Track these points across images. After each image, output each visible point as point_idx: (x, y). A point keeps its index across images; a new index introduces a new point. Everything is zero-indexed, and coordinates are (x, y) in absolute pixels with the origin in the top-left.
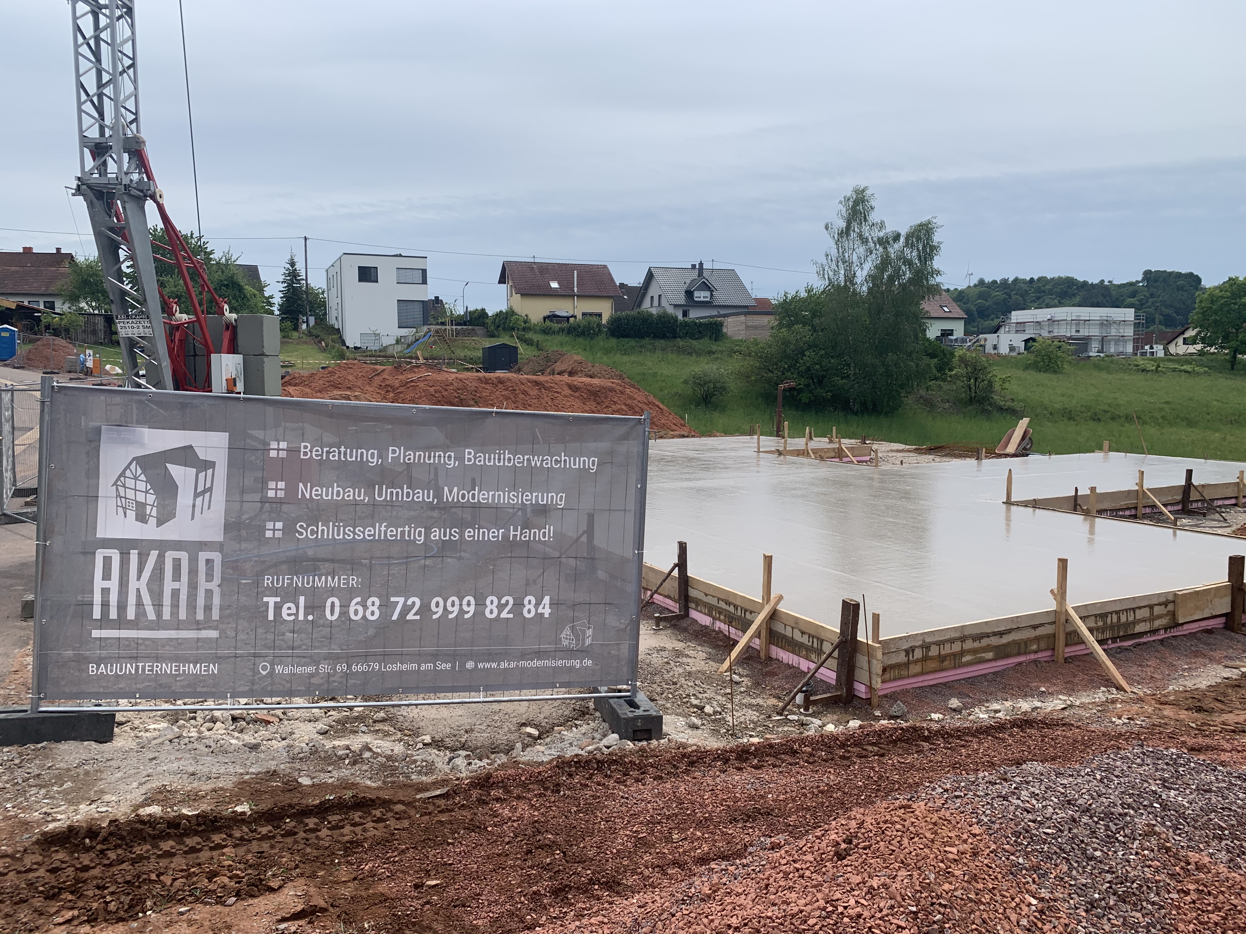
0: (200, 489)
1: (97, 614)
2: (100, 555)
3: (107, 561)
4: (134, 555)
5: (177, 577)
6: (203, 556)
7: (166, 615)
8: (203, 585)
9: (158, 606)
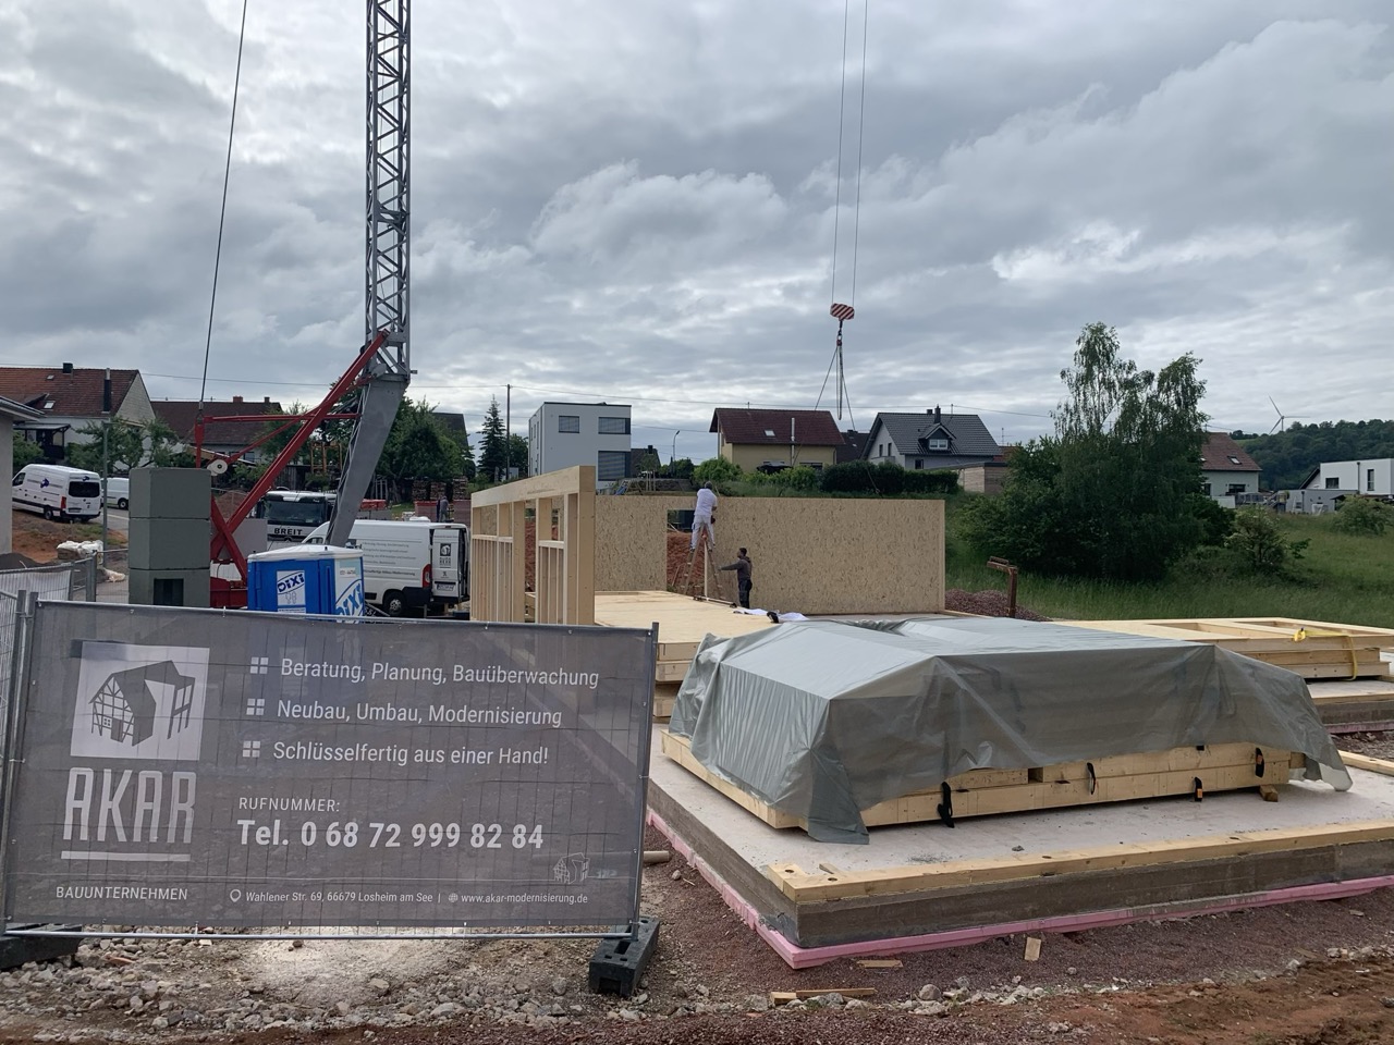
0: (178, 706)
1: (67, 835)
2: (74, 773)
3: (81, 779)
4: (108, 775)
5: (150, 798)
6: (177, 776)
7: (137, 837)
8: (176, 806)
9: (129, 828)
